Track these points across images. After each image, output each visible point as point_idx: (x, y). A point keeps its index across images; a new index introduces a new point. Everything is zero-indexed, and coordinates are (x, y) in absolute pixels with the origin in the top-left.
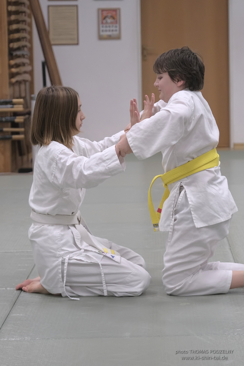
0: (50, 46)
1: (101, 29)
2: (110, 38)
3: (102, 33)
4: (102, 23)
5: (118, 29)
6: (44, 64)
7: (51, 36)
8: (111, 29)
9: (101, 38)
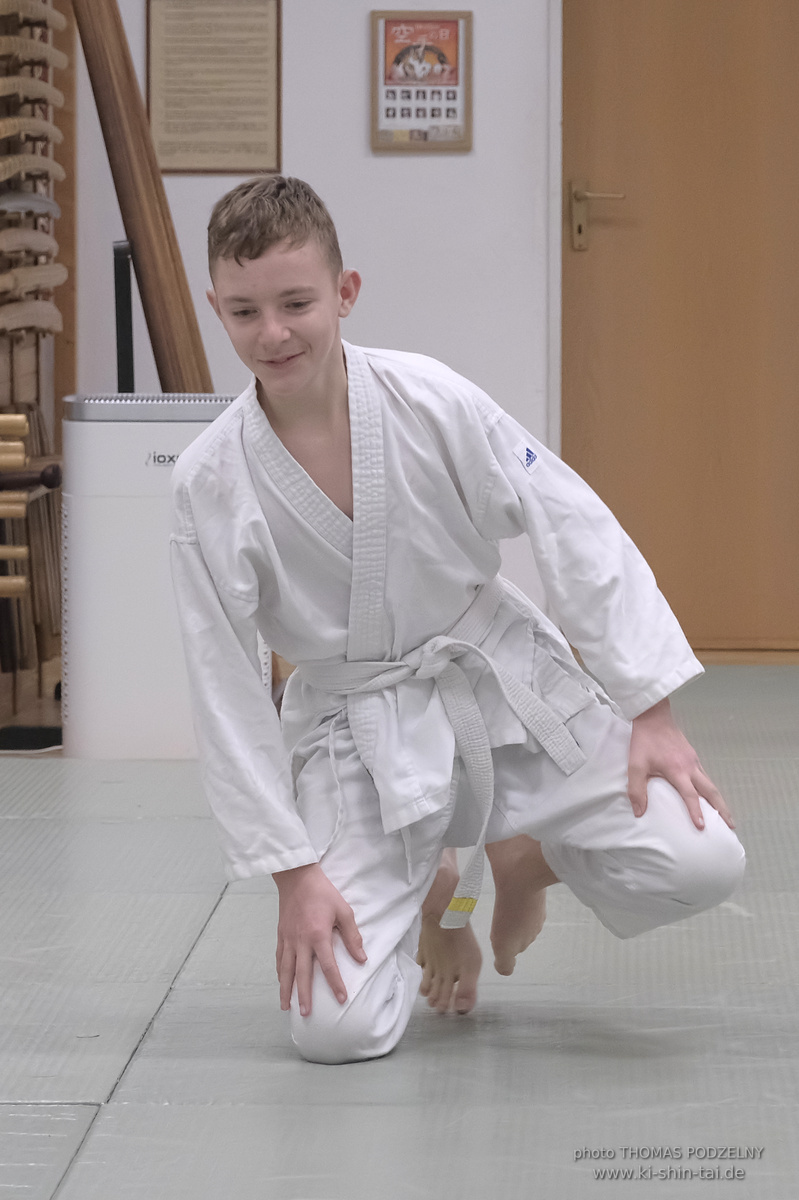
0: (155, 175)
1: (384, 103)
2: (422, 144)
3: (385, 123)
4: (389, 78)
5: (458, 104)
6: (125, 261)
7: (158, 134)
8: (428, 104)
9: (381, 144)
